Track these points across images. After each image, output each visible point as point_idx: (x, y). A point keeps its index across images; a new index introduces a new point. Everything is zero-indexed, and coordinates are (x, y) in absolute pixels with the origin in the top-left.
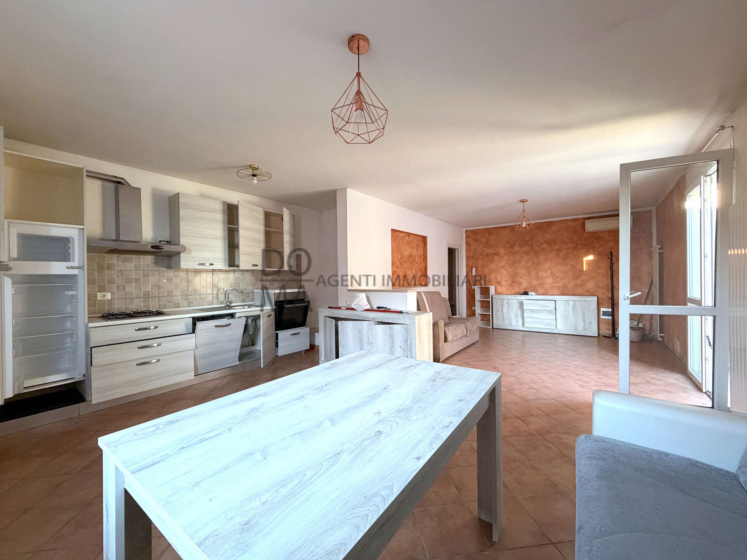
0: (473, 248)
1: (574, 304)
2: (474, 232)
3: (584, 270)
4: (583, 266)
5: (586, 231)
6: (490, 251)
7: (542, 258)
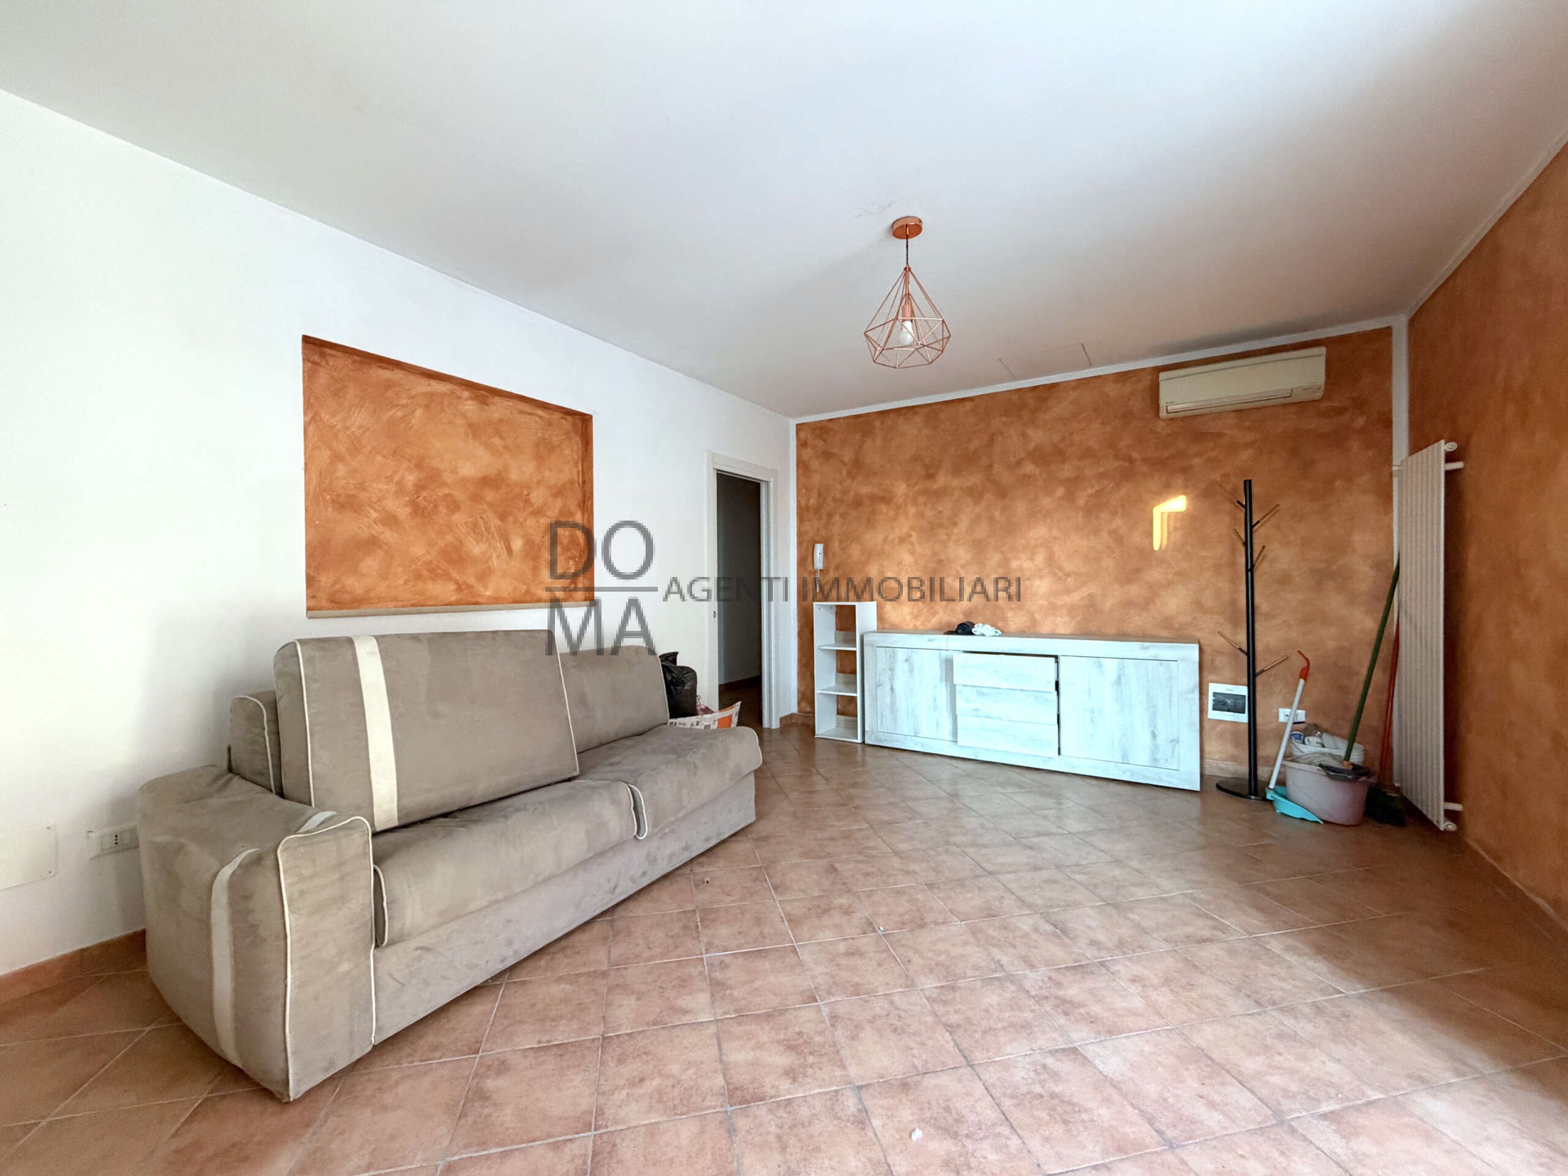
0: (816, 479)
1: (1122, 668)
2: (821, 430)
3: (1156, 547)
4: (1150, 535)
5: (1163, 414)
6: (864, 490)
7: (1021, 508)
